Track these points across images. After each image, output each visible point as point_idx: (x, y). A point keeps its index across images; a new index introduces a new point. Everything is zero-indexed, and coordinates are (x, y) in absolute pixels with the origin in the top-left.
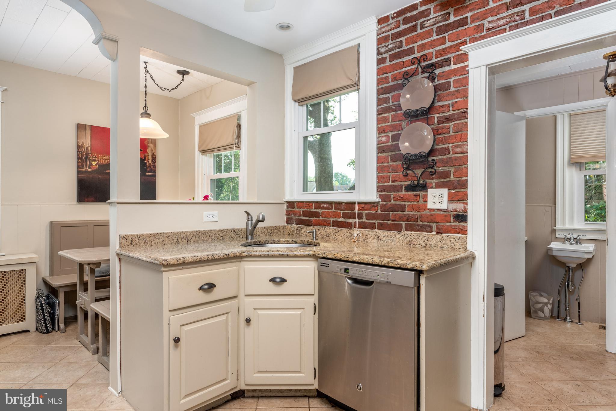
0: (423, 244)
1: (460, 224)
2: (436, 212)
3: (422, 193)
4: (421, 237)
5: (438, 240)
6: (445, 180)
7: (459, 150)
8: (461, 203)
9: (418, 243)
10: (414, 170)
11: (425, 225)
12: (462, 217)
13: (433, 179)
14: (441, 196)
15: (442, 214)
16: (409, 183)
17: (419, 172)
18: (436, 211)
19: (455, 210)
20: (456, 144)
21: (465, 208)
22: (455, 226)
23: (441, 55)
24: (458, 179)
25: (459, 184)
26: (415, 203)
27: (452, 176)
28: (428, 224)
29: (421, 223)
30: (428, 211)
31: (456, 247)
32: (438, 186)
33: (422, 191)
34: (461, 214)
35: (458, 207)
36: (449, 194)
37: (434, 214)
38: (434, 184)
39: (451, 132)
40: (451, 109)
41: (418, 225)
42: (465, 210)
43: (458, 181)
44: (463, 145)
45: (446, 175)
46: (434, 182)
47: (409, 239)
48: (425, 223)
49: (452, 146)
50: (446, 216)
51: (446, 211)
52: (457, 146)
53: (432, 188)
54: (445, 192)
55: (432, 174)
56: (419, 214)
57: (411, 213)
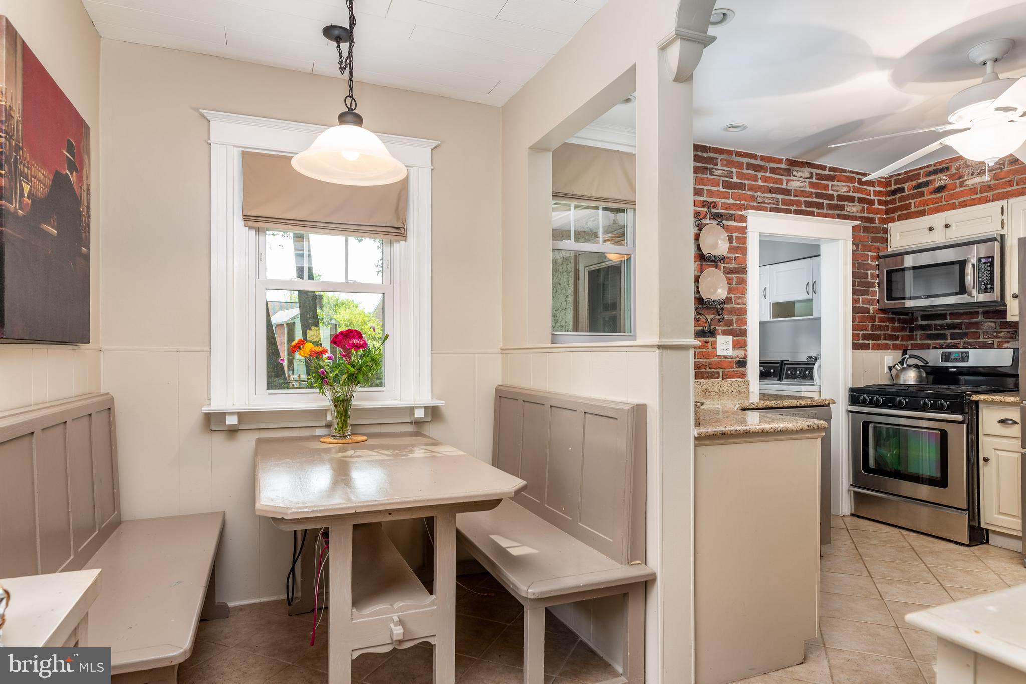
0: (717, 391)
1: (741, 369)
2: (723, 359)
3: (711, 340)
4: (716, 383)
5: (729, 385)
6: (729, 328)
7: (740, 301)
8: (742, 349)
9: (713, 390)
10: (706, 316)
11: (713, 372)
12: (742, 363)
13: (720, 326)
14: (727, 343)
15: (728, 361)
16: (701, 328)
17: (710, 317)
18: (723, 357)
19: (738, 356)
20: (737, 295)
21: (745, 354)
22: (737, 371)
23: (726, 209)
24: (739, 328)
25: (741, 332)
26: (704, 350)
27: (735, 325)
28: (715, 370)
29: (710, 370)
30: (716, 357)
31: (742, 390)
32: (725, 333)
33: (711, 337)
34: (742, 359)
35: (740, 353)
36: (733, 341)
37: (721, 361)
38: (720, 331)
39: (734, 284)
40: (734, 262)
41: (708, 372)
42: (746, 356)
43: (740, 329)
44: (743, 297)
45: (730, 323)
46: (720, 329)
47: (704, 387)
48: (713, 370)
49: (735, 297)
50: (731, 362)
51: (731, 357)
52: (739, 298)
53: (719, 335)
54: (730, 339)
55: (719, 321)
56: (707, 360)
57: (701, 360)
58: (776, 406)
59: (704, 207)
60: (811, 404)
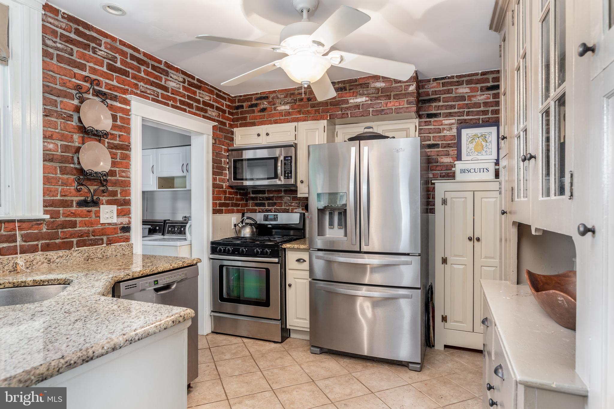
0: (101, 257)
1: (125, 234)
2: (107, 226)
3: (94, 209)
4: (99, 250)
5: (113, 250)
6: (114, 198)
7: (124, 174)
8: (126, 217)
9: (96, 257)
10: (88, 187)
11: (96, 239)
12: (126, 229)
13: (104, 196)
14: (112, 212)
15: (112, 228)
16: (83, 198)
17: (92, 188)
18: (107, 225)
19: (122, 223)
20: (121, 169)
21: (129, 221)
22: (121, 236)
23: (110, 89)
24: (124, 198)
25: (124, 202)
26: (87, 219)
27: (119, 195)
28: (99, 237)
29: (93, 237)
30: (100, 225)
31: (126, 253)
32: (109, 203)
33: (94, 206)
34: (126, 226)
35: (124, 220)
36: (117, 210)
37: (105, 228)
38: (104, 201)
39: (118, 158)
40: (118, 139)
41: (91, 240)
42: (130, 223)
43: (124, 199)
44: (127, 171)
45: (114, 193)
46: (104, 199)
47: (87, 254)
48: (96, 237)
49: (119, 171)
50: (115, 229)
51: (116, 224)
52: (123, 171)
53: (103, 204)
54: (114, 208)
55: (103, 191)
56: (91, 229)
57: (83, 228)
58: (152, 273)
59: (85, 81)
60: (182, 266)
